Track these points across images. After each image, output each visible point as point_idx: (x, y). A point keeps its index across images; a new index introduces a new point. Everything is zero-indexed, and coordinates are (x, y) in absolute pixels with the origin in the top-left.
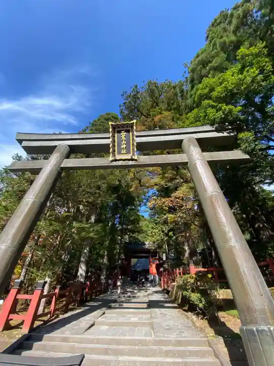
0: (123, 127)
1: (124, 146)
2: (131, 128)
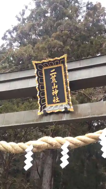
0: (52, 65)
1: (56, 92)
2: (62, 65)
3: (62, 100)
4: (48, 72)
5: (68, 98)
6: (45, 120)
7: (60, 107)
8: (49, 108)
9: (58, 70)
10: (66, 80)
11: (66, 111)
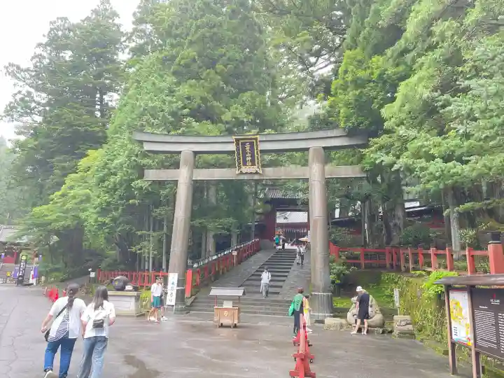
1: (250, 158)
2: (254, 141)
3: (253, 164)
4: (244, 144)
5: (258, 163)
6: (242, 177)
7: (253, 169)
8: (244, 169)
9: (252, 144)
10: (257, 149)
11: (257, 173)
